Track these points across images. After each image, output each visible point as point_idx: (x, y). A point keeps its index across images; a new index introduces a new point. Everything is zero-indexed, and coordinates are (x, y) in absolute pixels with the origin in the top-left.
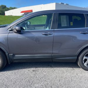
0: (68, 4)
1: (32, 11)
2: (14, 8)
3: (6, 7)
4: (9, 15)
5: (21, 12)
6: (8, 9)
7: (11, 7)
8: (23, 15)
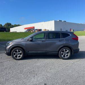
0: (66, 21)
1: (34, 27)
2: (19, 25)
3: (11, 25)
4: (14, 31)
5: (24, 29)
6: (13, 27)
7: (15, 25)
8: (26, 31)
